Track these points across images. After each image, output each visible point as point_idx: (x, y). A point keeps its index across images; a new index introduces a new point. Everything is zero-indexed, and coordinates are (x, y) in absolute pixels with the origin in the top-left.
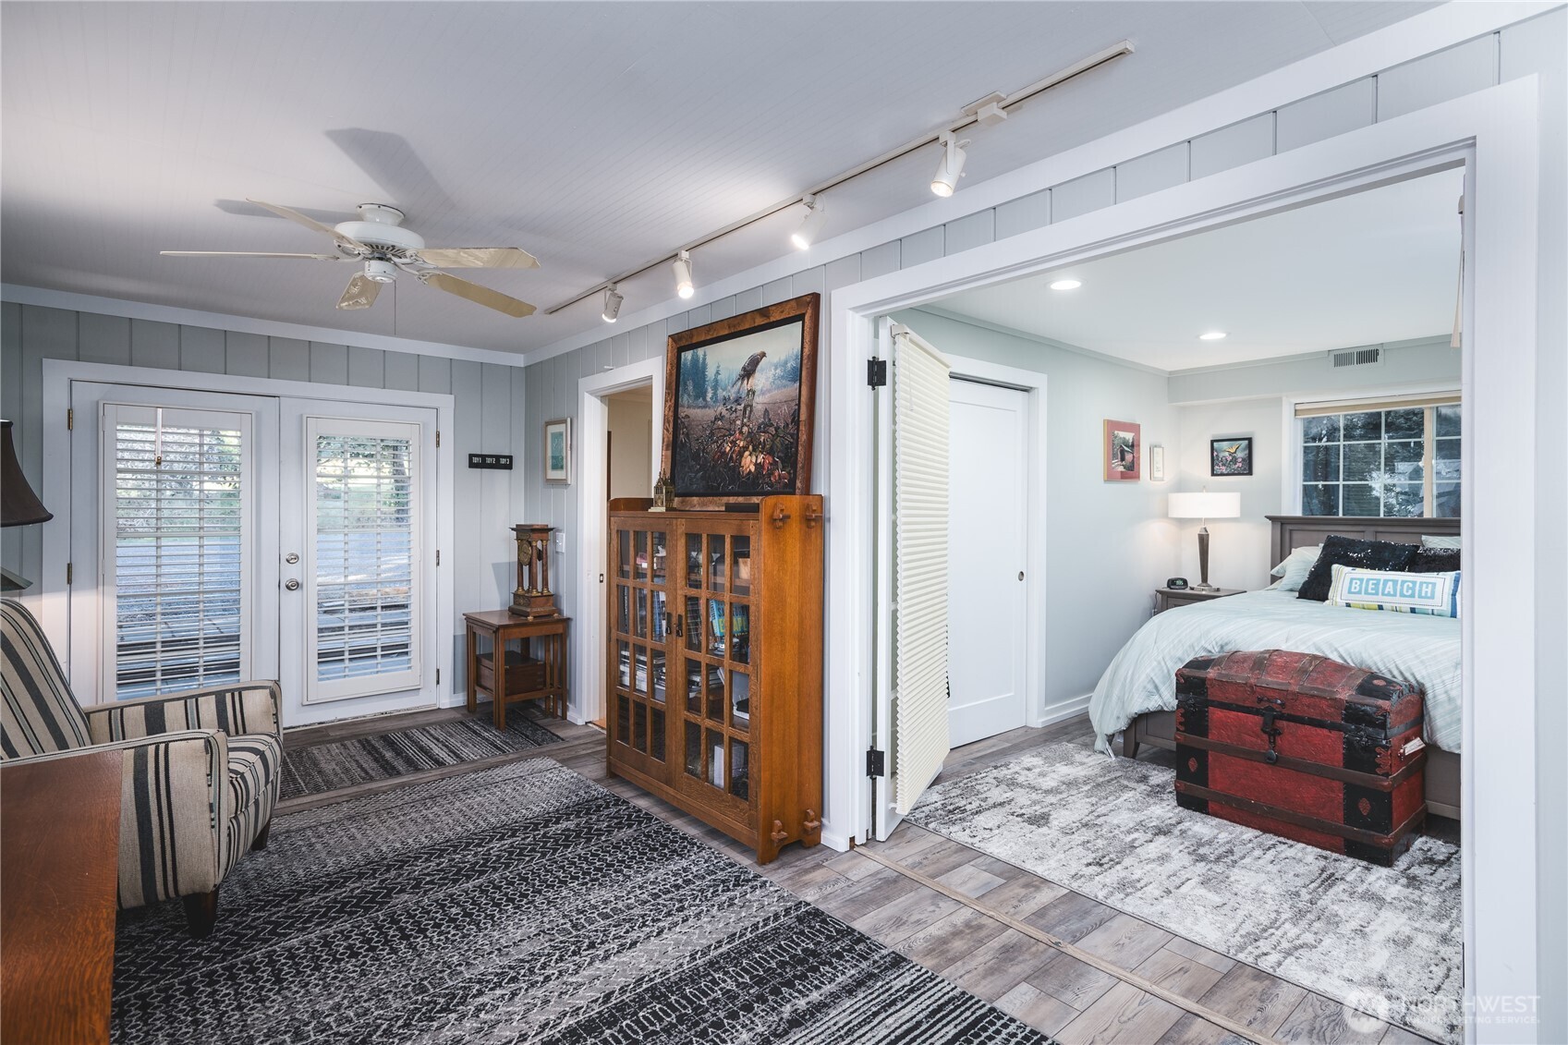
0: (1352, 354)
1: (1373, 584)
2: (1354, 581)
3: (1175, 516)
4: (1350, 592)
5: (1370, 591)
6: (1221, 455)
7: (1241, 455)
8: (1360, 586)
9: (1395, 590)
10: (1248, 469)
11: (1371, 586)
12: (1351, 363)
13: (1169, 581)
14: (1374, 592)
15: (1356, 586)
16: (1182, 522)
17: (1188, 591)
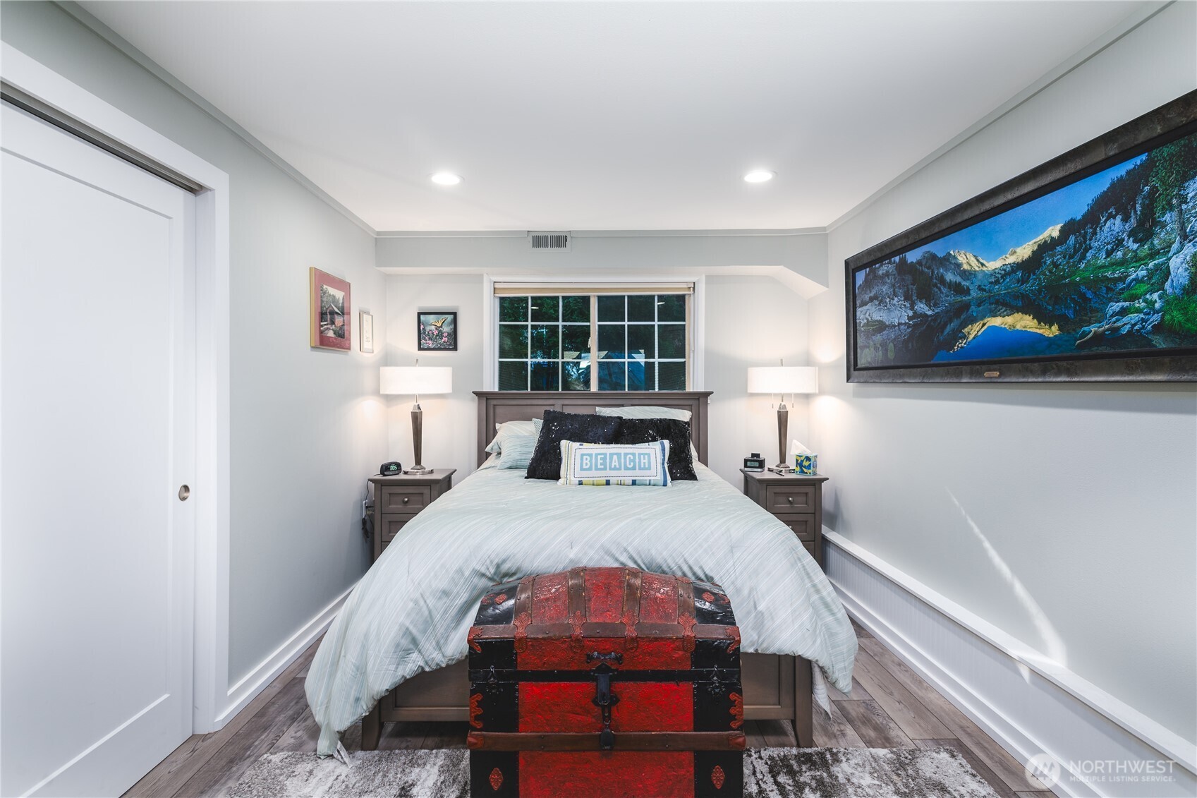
0: (546, 237)
1: (601, 459)
2: (585, 457)
3: (388, 392)
4: (582, 469)
5: (599, 466)
6: (428, 328)
7: (447, 329)
8: (591, 461)
9: (620, 463)
10: (453, 345)
11: (600, 461)
12: (546, 246)
13: (382, 466)
14: (602, 467)
15: (586, 461)
16: (390, 399)
17: (402, 476)
